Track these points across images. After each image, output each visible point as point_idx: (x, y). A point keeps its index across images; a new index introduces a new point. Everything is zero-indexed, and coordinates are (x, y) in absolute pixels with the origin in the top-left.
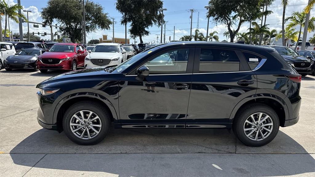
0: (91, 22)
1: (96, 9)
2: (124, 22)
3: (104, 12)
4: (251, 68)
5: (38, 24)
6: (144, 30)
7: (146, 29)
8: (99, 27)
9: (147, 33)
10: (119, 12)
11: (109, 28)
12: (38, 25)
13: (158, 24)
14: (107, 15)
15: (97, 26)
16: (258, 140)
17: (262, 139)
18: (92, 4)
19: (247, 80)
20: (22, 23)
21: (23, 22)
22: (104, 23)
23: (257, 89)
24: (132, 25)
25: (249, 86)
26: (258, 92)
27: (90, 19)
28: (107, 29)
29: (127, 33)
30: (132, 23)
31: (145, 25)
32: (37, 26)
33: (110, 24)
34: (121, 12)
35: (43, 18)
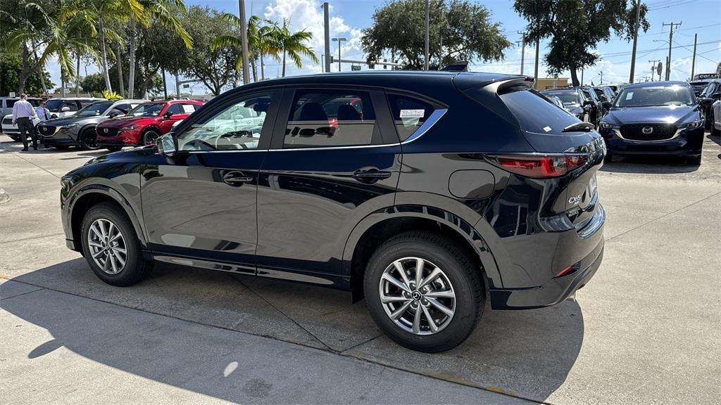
0: (461, 46)
1: (475, 16)
2: (532, 37)
3: (491, 21)
4: (401, 135)
5: (359, 62)
6: (585, 54)
7: (590, 50)
8: (479, 56)
9: (591, 59)
10: (520, 16)
11: (503, 57)
12: (360, 65)
13: (627, 33)
14: (499, 28)
15: (475, 54)
16: (419, 334)
17: (431, 333)
18: (464, 8)
19: (377, 169)
20: (331, 64)
21: (332, 62)
22: (490, 46)
23: (395, 191)
24: (553, 43)
25: (379, 182)
26: (401, 199)
27: (459, 41)
28: (497, 58)
29: (539, 64)
30: (554, 39)
31: (587, 40)
32: (357, 67)
33: (504, 47)
34: (524, 15)
35: (365, 51)
